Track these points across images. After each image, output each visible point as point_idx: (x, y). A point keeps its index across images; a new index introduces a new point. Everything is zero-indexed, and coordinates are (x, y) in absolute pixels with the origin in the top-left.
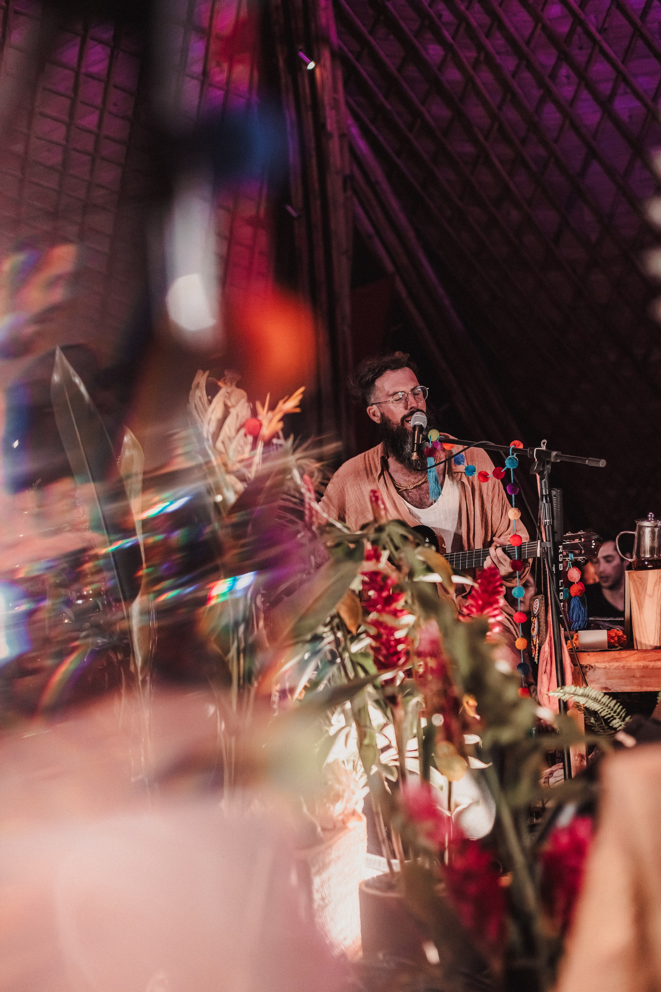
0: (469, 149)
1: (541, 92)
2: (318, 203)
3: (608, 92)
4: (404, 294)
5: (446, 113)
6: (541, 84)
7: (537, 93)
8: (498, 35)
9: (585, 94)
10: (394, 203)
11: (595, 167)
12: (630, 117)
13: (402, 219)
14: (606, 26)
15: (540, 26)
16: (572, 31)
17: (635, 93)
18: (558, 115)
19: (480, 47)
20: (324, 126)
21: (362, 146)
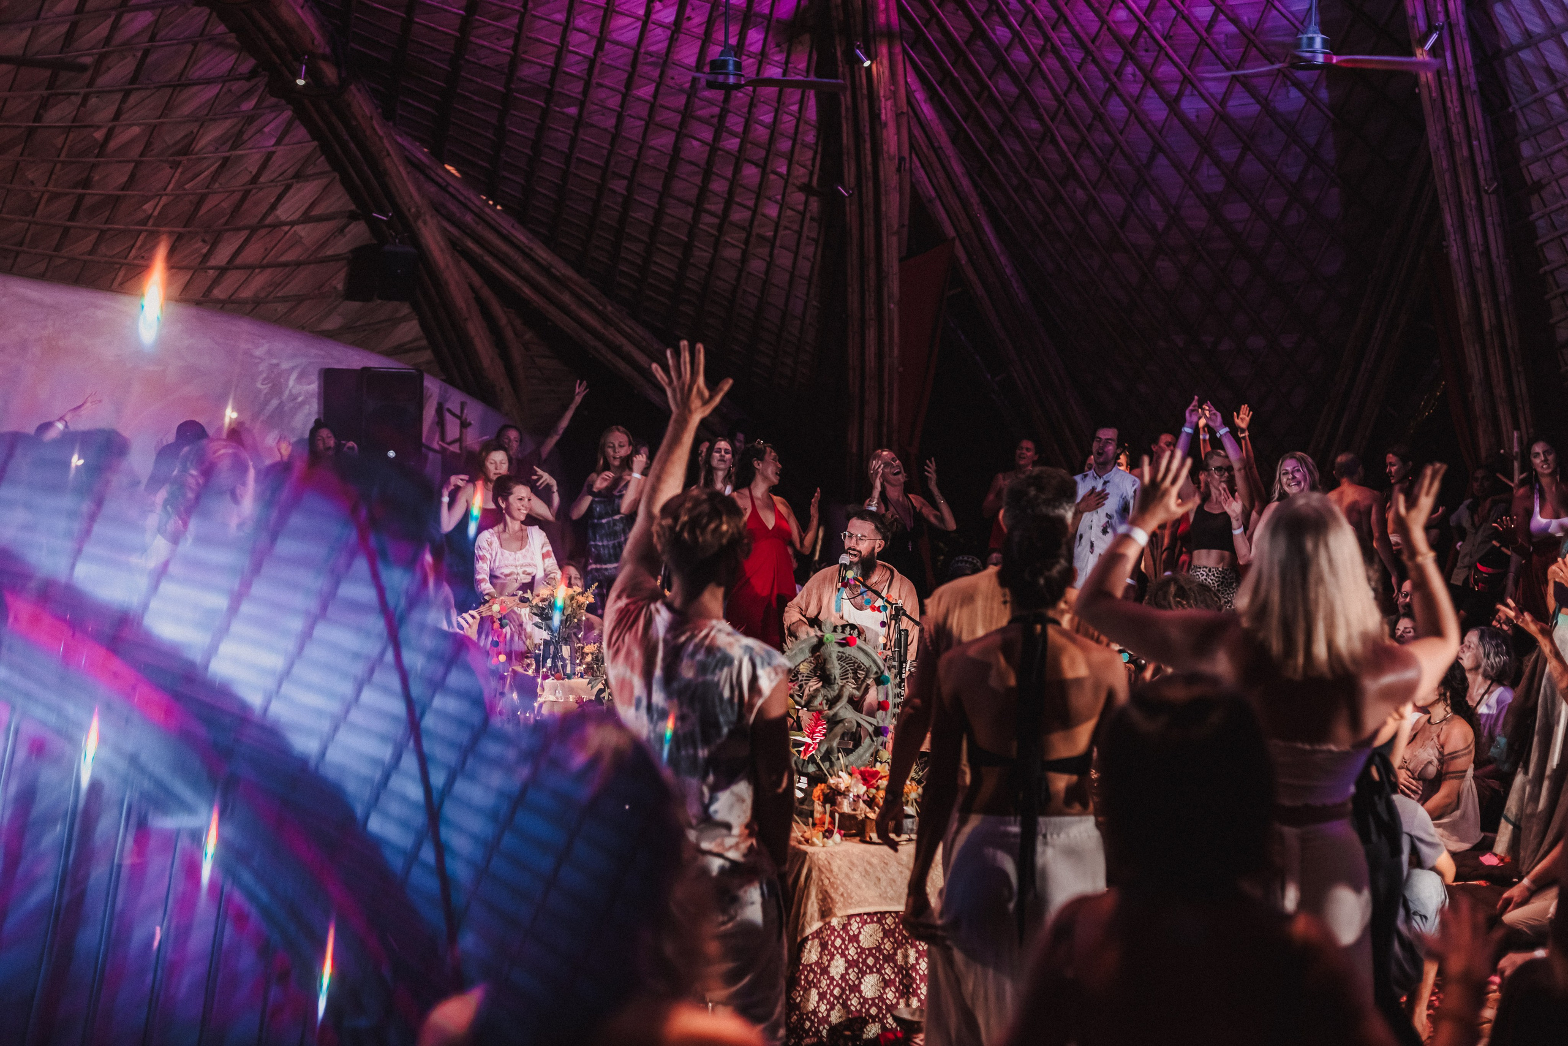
0: (1035, 125)
1: (1107, 85)
2: (870, 184)
3: (1175, 93)
4: (964, 260)
5: (1014, 90)
6: (1107, 78)
7: (1103, 86)
8: (1065, 29)
9: (1151, 92)
10: (958, 169)
11: (1161, 160)
12: (1197, 117)
13: (965, 183)
14: (1171, 34)
15: (1105, 27)
16: (1137, 35)
17: (1201, 95)
18: (1125, 109)
19: (1047, 39)
20: (879, 115)
21: (927, 110)
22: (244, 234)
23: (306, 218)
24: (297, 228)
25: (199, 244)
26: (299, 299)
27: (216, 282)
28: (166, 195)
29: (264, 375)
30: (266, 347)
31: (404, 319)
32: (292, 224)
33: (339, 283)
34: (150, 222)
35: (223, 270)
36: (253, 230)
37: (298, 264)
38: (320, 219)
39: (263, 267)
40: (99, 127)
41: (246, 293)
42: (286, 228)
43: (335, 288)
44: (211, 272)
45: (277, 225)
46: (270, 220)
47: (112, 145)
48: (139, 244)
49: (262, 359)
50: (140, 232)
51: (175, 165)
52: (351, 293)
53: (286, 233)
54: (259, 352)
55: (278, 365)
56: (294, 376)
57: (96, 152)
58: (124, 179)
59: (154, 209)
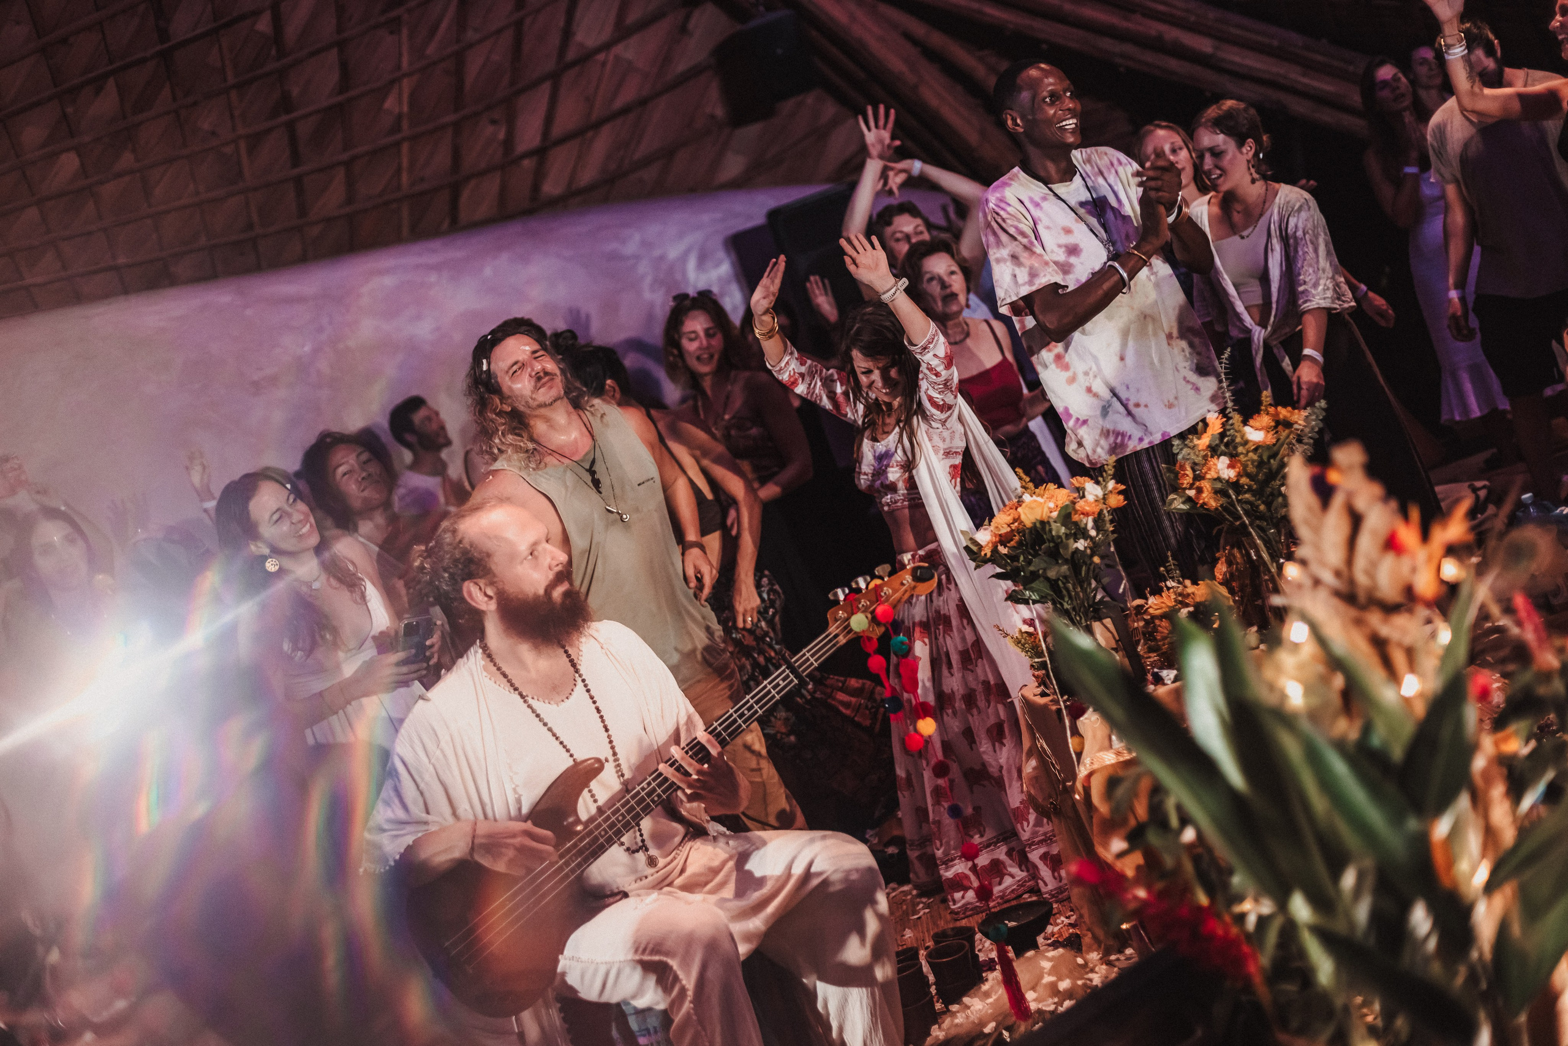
22: (546, 87)
23: (623, 32)
24: (618, 49)
25: (490, 129)
26: (668, 154)
27: (539, 175)
28: (405, 75)
29: (648, 280)
30: (637, 237)
31: (835, 123)
32: (606, 47)
33: (715, 107)
34: (405, 124)
35: (541, 153)
36: (555, 77)
37: (643, 102)
38: (643, 25)
39: (597, 125)
40: (256, 13)
41: (588, 175)
42: (601, 57)
43: (713, 117)
44: (526, 163)
45: (587, 57)
46: (571, 55)
47: (291, 31)
48: (405, 163)
49: (637, 257)
50: (398, 144)
51: (394, 26)
52: (739, 117)
53: (604, 64)
54: (631, 247)
55: (662, 258)
56: (692, 264)
57: (273, 52)
58: (334, 77)
59: (400, 102)
